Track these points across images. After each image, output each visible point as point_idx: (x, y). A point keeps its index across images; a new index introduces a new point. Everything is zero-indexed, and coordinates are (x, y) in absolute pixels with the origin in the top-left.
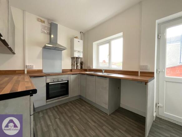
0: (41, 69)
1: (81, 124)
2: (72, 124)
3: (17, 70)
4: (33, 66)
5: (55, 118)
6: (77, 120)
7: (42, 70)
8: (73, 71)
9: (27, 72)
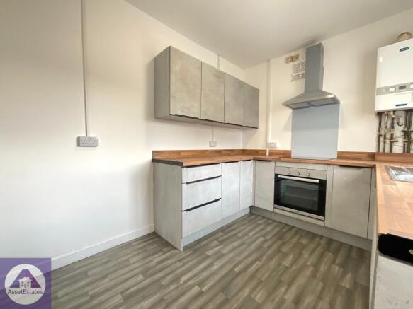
0: (290, 149)
1: (272, 272)
2: (264, 258)
3: (261, 150)
4: (275, 144)
5: (264, 236)
6: (279, 264)
7: (290, 151)
8: (378, 158)
9: (270, 153)
